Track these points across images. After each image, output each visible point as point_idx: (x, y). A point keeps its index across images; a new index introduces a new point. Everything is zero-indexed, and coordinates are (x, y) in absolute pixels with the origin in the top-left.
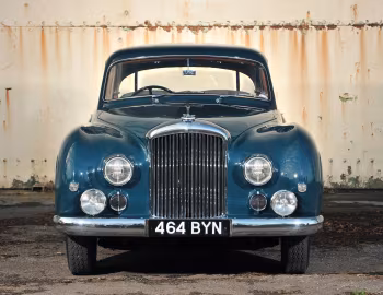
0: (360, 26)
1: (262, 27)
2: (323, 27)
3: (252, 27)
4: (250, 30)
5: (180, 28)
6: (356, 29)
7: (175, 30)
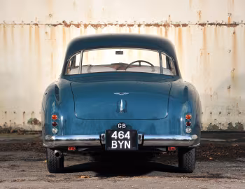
0: (203, 25)
1: (139, 25)
2: (179, 25)
3: (132, 25)
4: (131, 27)
5: (86, 26)
6: (201, 27)
7: (82, 27)
